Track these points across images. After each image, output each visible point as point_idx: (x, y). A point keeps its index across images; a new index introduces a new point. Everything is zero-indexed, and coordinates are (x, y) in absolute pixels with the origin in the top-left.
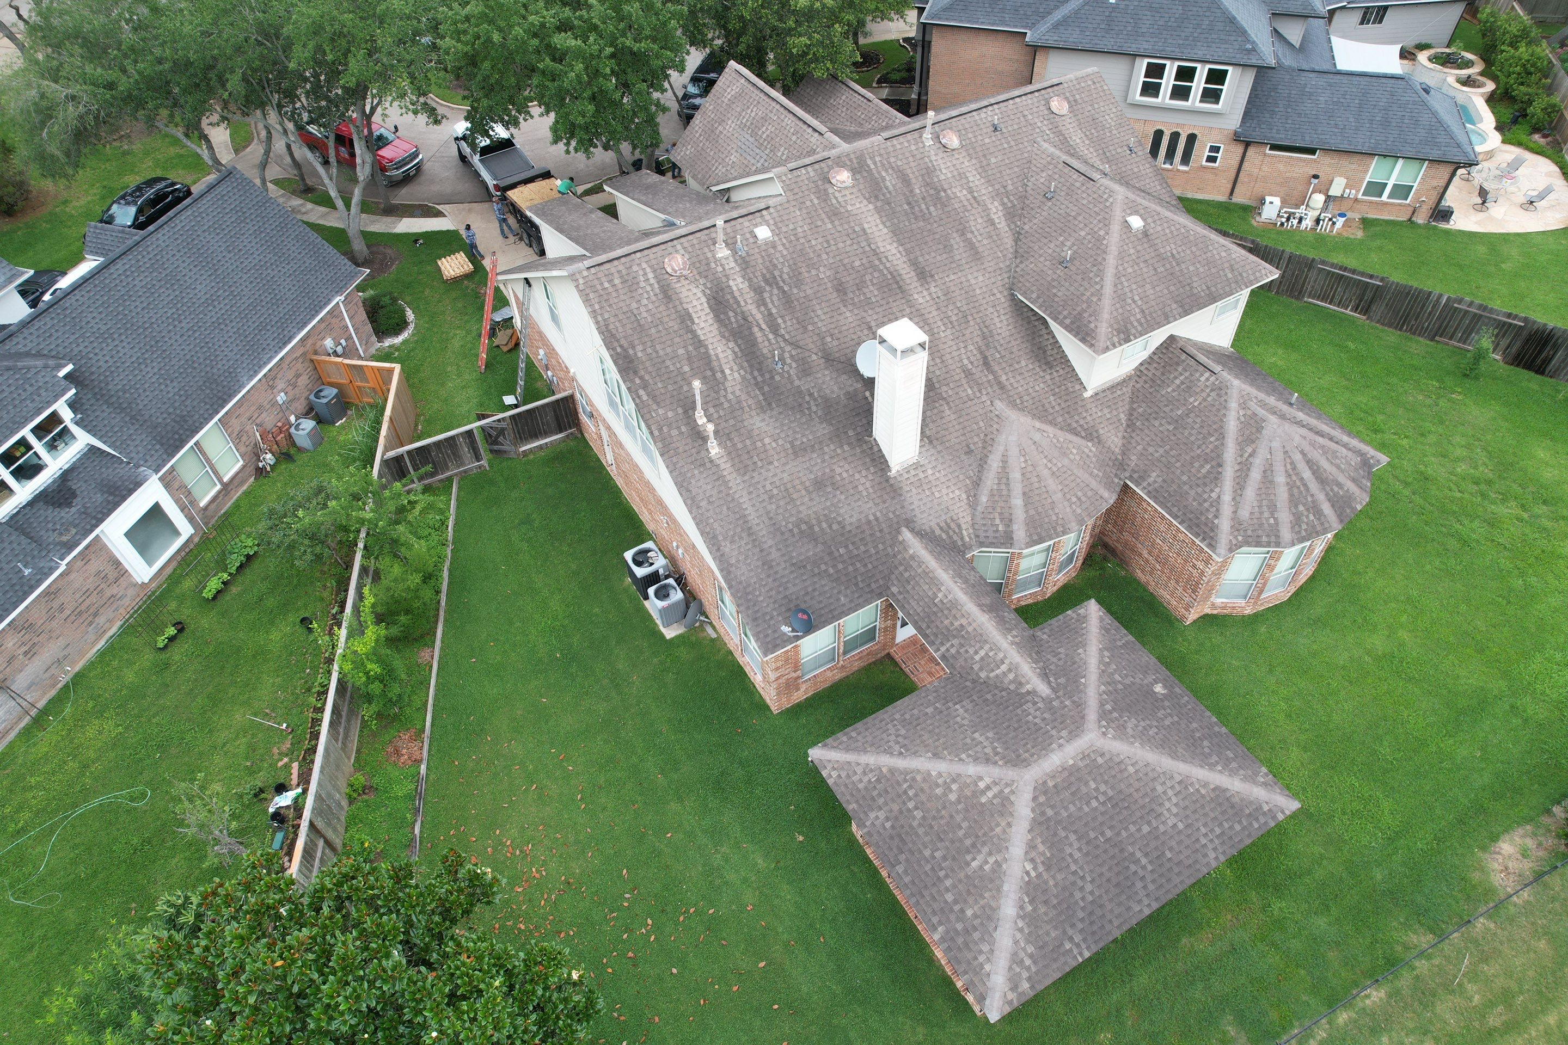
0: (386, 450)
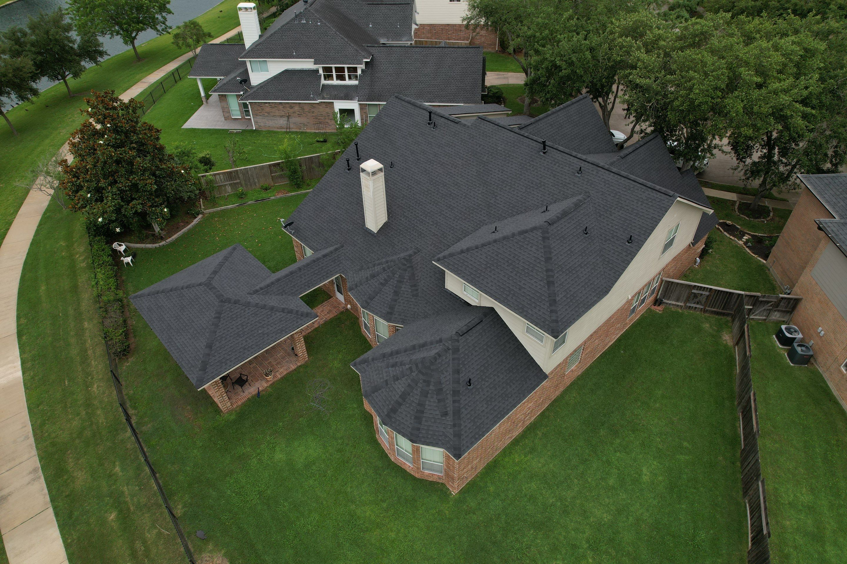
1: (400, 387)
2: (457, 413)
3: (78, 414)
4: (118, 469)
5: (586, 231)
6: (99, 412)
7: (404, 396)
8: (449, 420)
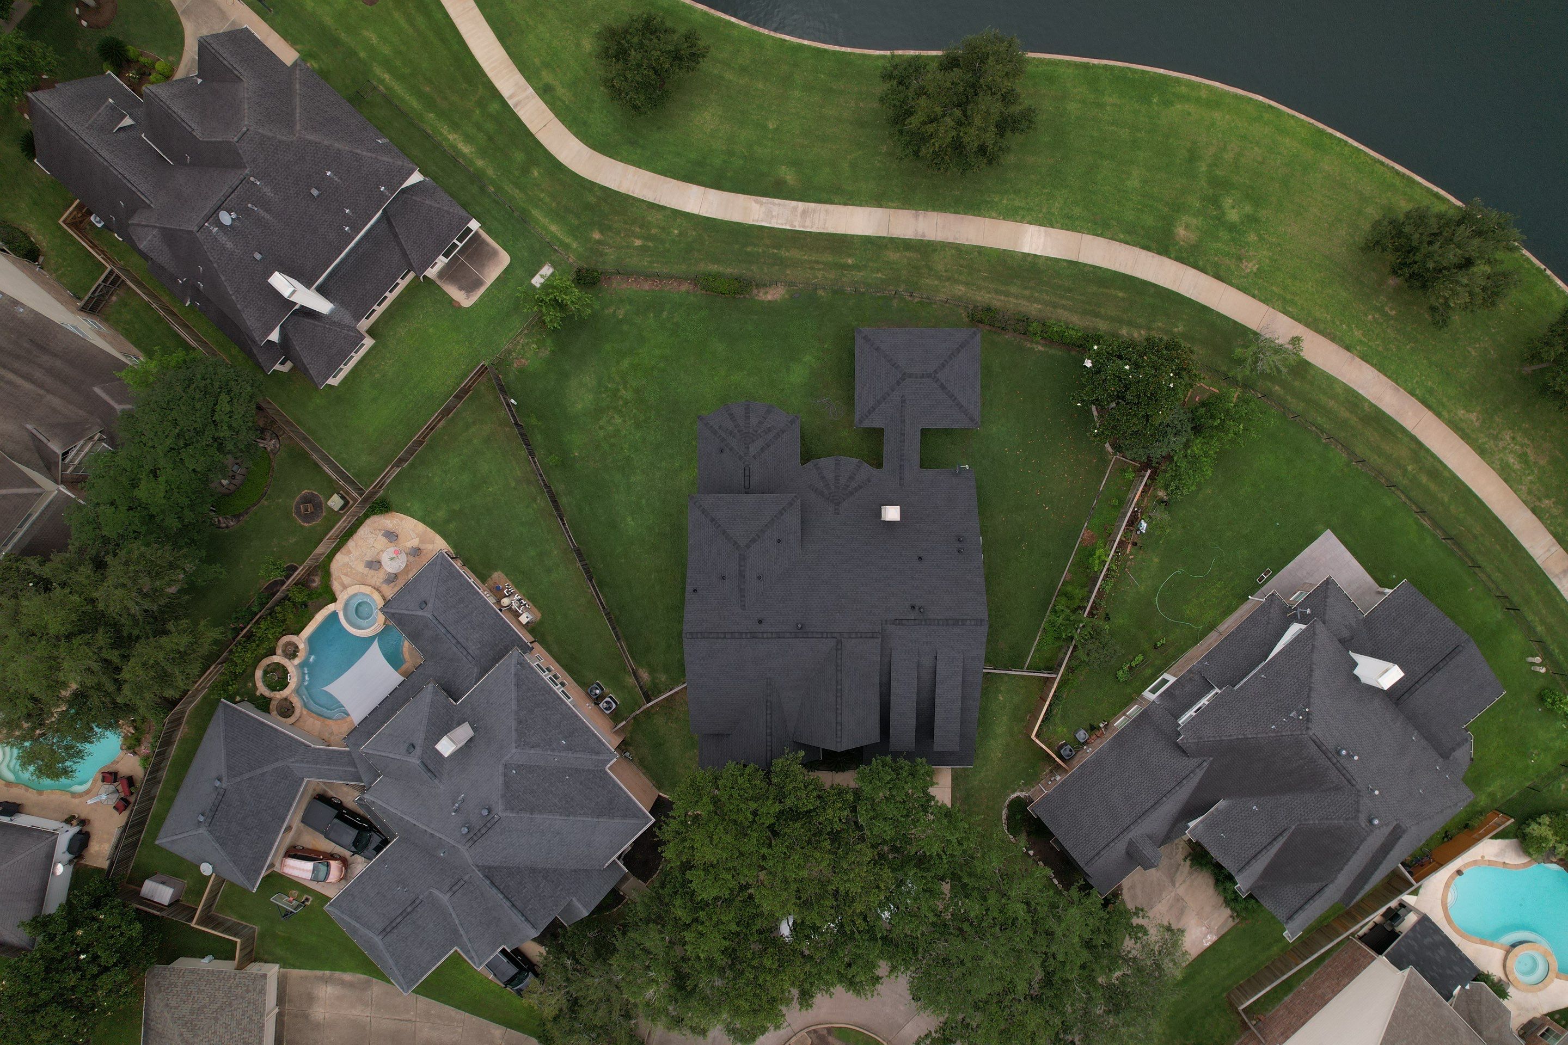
0: (1055, 679)
1: (754, 421)
2: (715, 432)
3: (946, 271)
4: (880, 275)
5: (724, 578)
6: (936, 282)
7: (747, 418)
8: (716, 427)
